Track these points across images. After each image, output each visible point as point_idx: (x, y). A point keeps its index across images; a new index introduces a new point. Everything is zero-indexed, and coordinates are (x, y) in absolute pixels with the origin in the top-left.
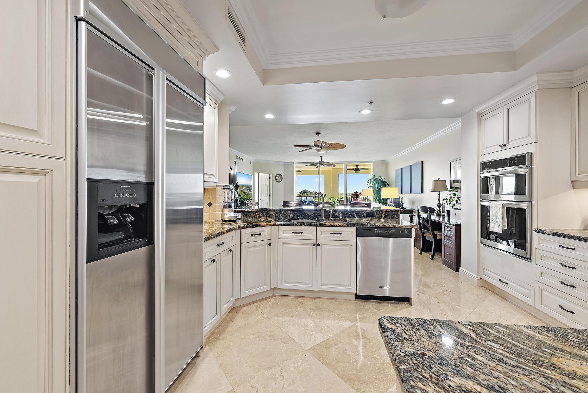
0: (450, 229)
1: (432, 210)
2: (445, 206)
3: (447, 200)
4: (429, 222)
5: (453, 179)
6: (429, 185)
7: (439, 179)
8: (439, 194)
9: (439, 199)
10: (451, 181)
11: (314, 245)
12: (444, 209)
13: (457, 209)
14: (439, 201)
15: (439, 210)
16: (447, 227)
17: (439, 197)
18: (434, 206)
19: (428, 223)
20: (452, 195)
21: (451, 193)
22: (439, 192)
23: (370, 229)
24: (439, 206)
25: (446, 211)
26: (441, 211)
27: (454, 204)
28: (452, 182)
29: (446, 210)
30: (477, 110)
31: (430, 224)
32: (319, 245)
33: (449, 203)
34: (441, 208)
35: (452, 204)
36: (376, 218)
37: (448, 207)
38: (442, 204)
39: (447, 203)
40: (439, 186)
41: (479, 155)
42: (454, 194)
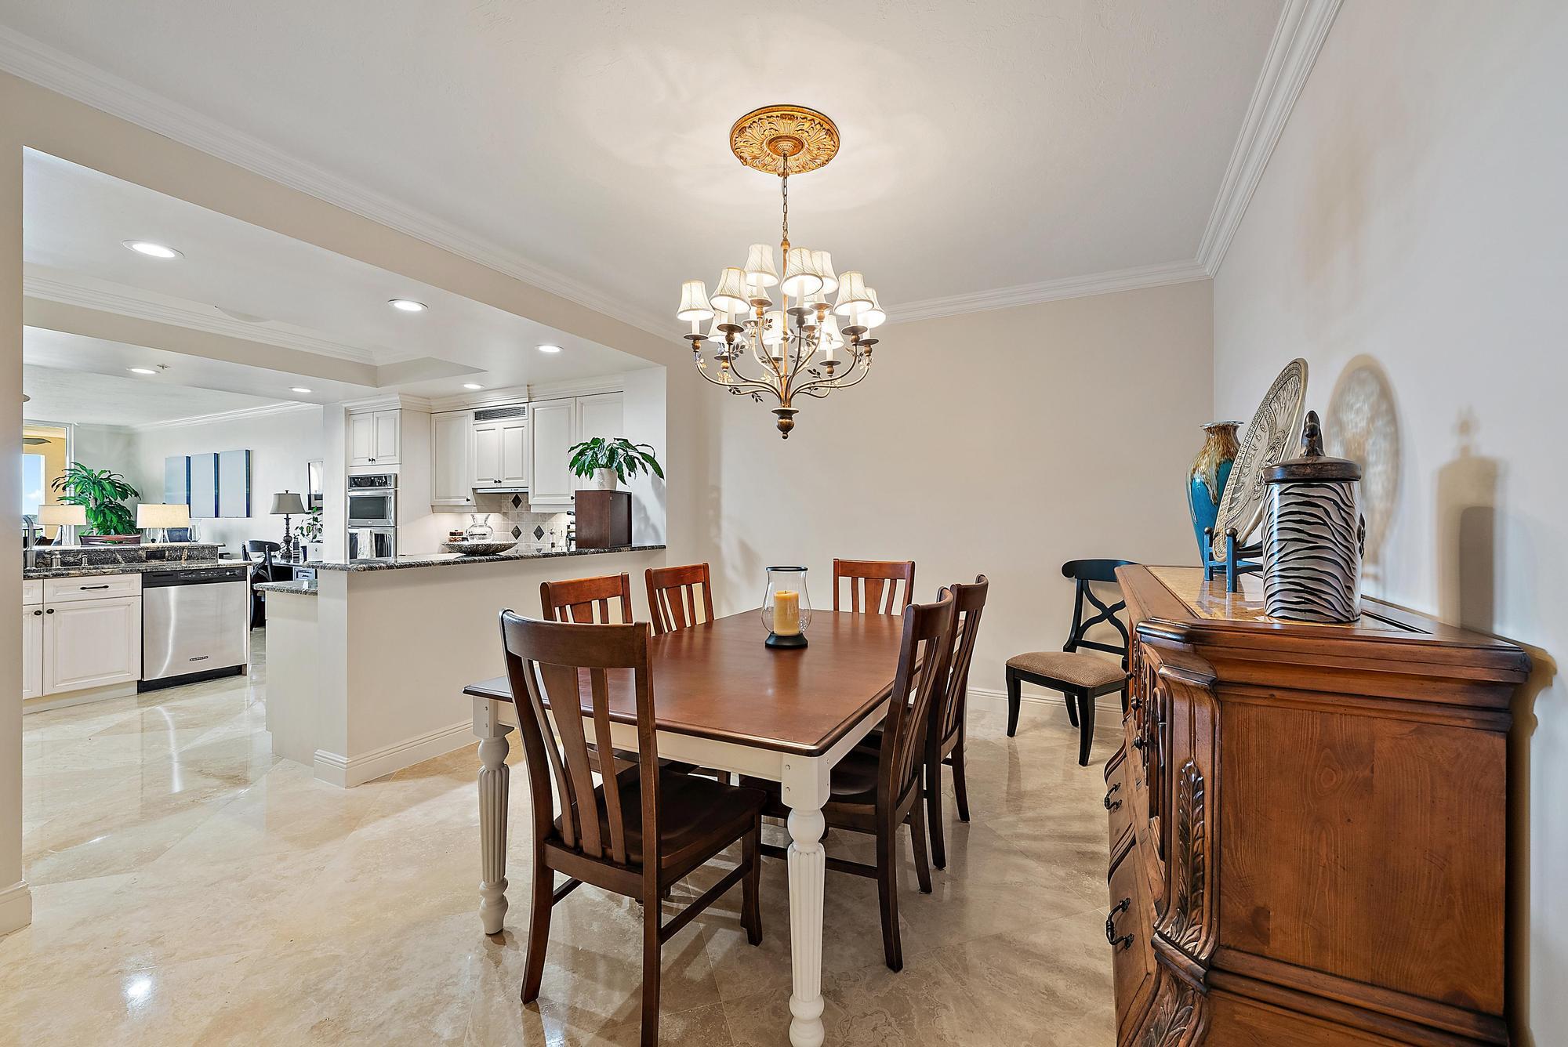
0: (307, 574)
1: (274, 547)
2: (299, 541)
3: (302, 528)
4: (269, 569)
5: (313, 492)
6: (264, 501)
7: (287, 491)
8: (288, 519)
9: (288, 529)
10: (309, 496)
11: (38, 613)
12: (296, 546)
13: (319, 542)
14: (288, 531)
15: (288, 549)
16: (301, 571)
17: (288, 524)
18: (279, 539)
19: (267, 571)
20: (311, 521)
21: (311, 516)
22: (287, 515)
23: (170, 573)
24: (287, 541)
25: (300, 549)
26: (292, 549)
27: (316, 535)
28: (313, 498)
29: (300, 546)
30: (344, 405)
31: (270, 573)
32: (50, 611)
33: (306, 534)
34: (292, 544)
35: (311, 536)
36: (168, 560)
37: (303, 542)
38: (293, 536)
39: (303, 535)
40: (287, 503)
41: (348, 466)
42: (316, 519)
